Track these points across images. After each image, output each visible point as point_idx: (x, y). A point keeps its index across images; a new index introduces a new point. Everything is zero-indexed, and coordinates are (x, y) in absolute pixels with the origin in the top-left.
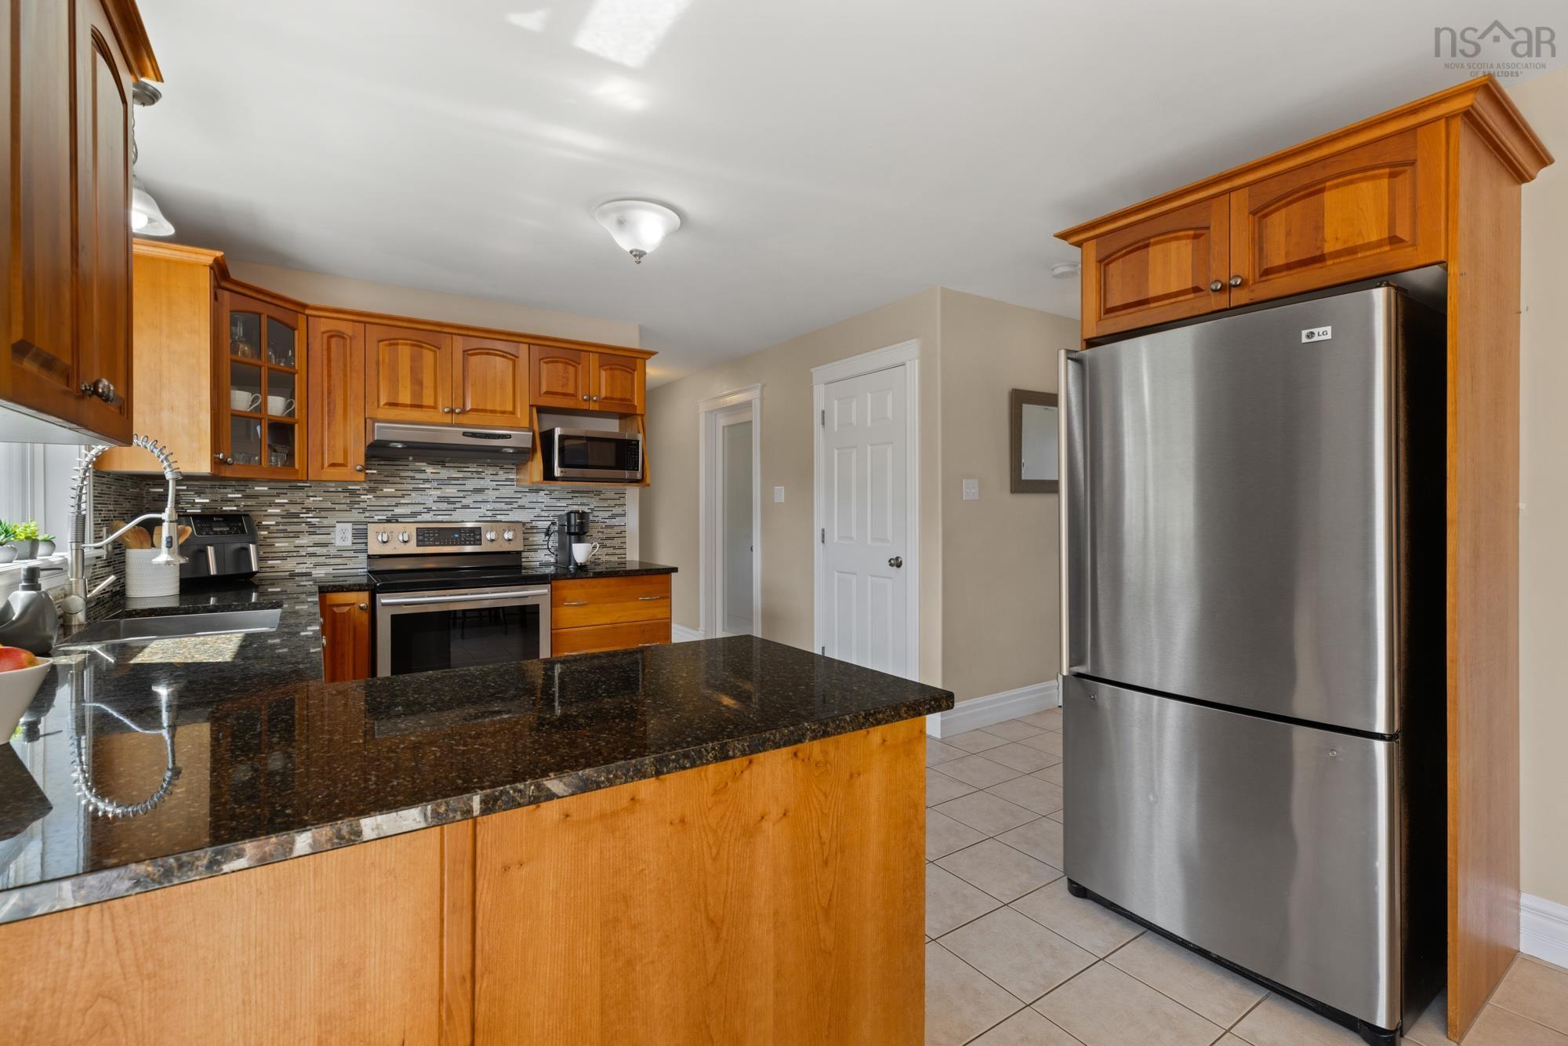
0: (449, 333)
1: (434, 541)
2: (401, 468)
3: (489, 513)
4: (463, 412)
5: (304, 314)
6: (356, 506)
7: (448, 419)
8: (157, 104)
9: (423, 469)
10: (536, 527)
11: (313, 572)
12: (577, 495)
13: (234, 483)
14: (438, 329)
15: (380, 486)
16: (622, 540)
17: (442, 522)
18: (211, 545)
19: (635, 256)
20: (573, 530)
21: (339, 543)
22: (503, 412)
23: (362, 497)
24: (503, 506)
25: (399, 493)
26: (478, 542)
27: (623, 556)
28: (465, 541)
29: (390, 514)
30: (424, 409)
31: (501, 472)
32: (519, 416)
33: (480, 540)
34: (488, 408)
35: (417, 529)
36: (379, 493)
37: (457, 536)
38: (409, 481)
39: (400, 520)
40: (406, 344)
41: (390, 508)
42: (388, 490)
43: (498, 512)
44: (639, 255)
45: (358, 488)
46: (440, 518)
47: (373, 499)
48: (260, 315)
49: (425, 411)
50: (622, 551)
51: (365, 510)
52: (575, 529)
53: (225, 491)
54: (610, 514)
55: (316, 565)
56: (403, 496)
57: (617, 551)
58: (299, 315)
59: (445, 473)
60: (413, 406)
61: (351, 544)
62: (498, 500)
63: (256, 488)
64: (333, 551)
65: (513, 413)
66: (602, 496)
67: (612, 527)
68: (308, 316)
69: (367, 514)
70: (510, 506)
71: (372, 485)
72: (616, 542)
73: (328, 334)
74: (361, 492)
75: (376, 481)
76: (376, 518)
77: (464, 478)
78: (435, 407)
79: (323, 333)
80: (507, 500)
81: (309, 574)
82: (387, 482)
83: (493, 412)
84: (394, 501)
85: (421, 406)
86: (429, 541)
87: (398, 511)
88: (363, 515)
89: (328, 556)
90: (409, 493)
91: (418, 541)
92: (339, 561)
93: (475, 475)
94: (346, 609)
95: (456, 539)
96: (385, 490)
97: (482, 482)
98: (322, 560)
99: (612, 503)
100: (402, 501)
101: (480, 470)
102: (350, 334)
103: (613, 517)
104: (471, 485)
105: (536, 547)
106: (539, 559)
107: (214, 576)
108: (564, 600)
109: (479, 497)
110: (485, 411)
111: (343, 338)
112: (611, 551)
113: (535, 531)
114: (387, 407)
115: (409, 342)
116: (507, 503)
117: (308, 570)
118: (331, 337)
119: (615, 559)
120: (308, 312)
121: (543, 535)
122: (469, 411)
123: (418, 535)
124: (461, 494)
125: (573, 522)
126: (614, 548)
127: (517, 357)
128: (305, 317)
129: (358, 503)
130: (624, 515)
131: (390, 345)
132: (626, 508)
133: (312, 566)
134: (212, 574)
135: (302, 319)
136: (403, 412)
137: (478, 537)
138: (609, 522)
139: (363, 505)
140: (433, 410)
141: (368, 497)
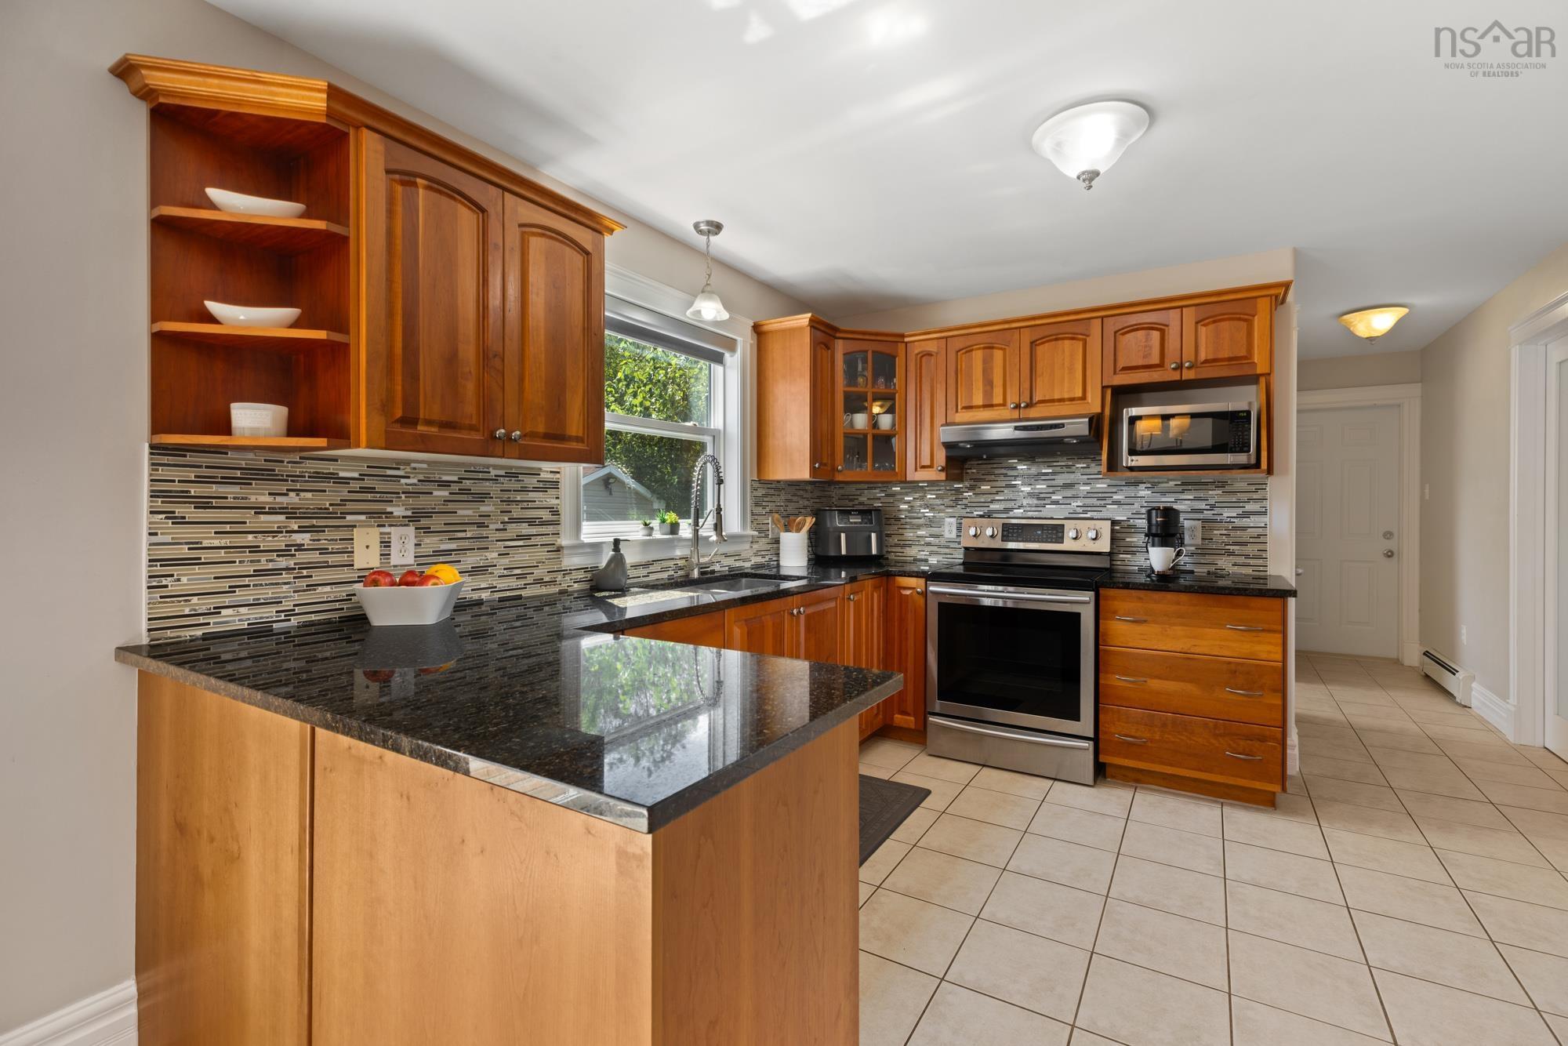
0: (1016, 328)
1: (1017, 537)
2: (995, 466)
3: (1079, 510)
4: (1029, 405)
5: (903, 342)
6: (960, 503)
7: (1015, 415)
8: (722, 232)
9: (1015, 465)
10: (1134, 527)
11: (930, 559)
12: (1190, 487)
13: (880, 485)
14: (1006, 326)
15: (978, 484)
16: (1261, 547)
17: (1032, 518)
18: (874, 532)
19: (1084, 180)
20: (1154, 531)
21: (947, 535)
22: (1072, 399)
23: (965, 494)
24: (1095, 501)
25: (994, 490)
26: (1060, 540)
27: (1261, 569)
28: (1047, 538)
29: (986, 509)
30: (995, 408)
31: (1093, 465)
32: (1090, 401)
33: (1063, 537)
34: (1056, 397)
35: (1003, 524)
36: (977, 491)
37: (1039, 532)
38: (1002, 478)
39: (995, 515)
40: (979, 349)
41: (986, 504)
42: (985, 487)
43: (1089, 509)
44: (1091, 176)
45: (961, 486)
46: (1030, 514)
47: (973, 496)
48: (867, 351)
49: (997, 410)
50: (1260, 562)
51: (966, 506)
52: (1157, 530)
53: (874, 491)
54: (1240, 511)
55: (932, 553)
56: (997, 493)
57: (1252, 562)
58: (899, 344)
59: (1034, 470)
60: (985, 406)
61: (955, 537)
62: (1089, 495)
63: (894, 489)
64: (943, 541)
65: (1084, 398)
66: (1227, 488)
67: (1244, 529)
68: (906, 343)
69: (968, 510)
70: (1103, 502)
71: (972, 483)
72: (1251, 549)
73: (919, 356)
74: (964, 490)
75: (975, 480)
76: (976, 513)
77: (1053, 473)
78: (1004, 404)
79: (917, 354)
80: (1100, 495)
81: (926, 560)
82: (984, 480)
83: (1061, 400)
84: (989, 498)
85: (992, 406)
86: (1013, 536)
87: (993, 507)
88: (965, 511)
89: (939, 546)
90: (1002, 489)
91: (1003, 536)
92: (947, 551)
93: (1065, 469)
94: (908, 592)
95: (1039, 535)
96: (982, 487)
97: (1072, 476)
98: (935, 549)
99: (1244, 496)
100: (997, 498)
101: (1071, 463)
102: (936, 351)
103: (1247, 514)
104: (1061, 480)
105: (1134, 549)
106: (1138, 563)
107: (875, 555)
108: (1115, 612)
109: (1069, 493)
110: (1052, 401)
111: (932, 355)
112: (1242, 560)
113: (1133, 530)
114: (964, 410)
115: (982, 346)
116: (1099, 499)
117: (926, 557)
118: (922, 356)
119: (1249, 571)
120: (906, 340)
121: (1143, 536)
122: (1036, 404)
123: (1003, 531)
124: (1051, 490)
125: (1154, 522)
126: (1247, 556)
127: (1088, 336)
128: (904, 345)
129: (961, 499)
130: (1265, 513)
131: (966, 352)
132: (1267, 503)
133: (928, 553)
134: (873, 553)
135: (902, 347)
136: (976, 413)
137: (1060, 534)
138: (1238, 522)
139: (965, 502)
140: (1002, 408)
141: (970, 494)
